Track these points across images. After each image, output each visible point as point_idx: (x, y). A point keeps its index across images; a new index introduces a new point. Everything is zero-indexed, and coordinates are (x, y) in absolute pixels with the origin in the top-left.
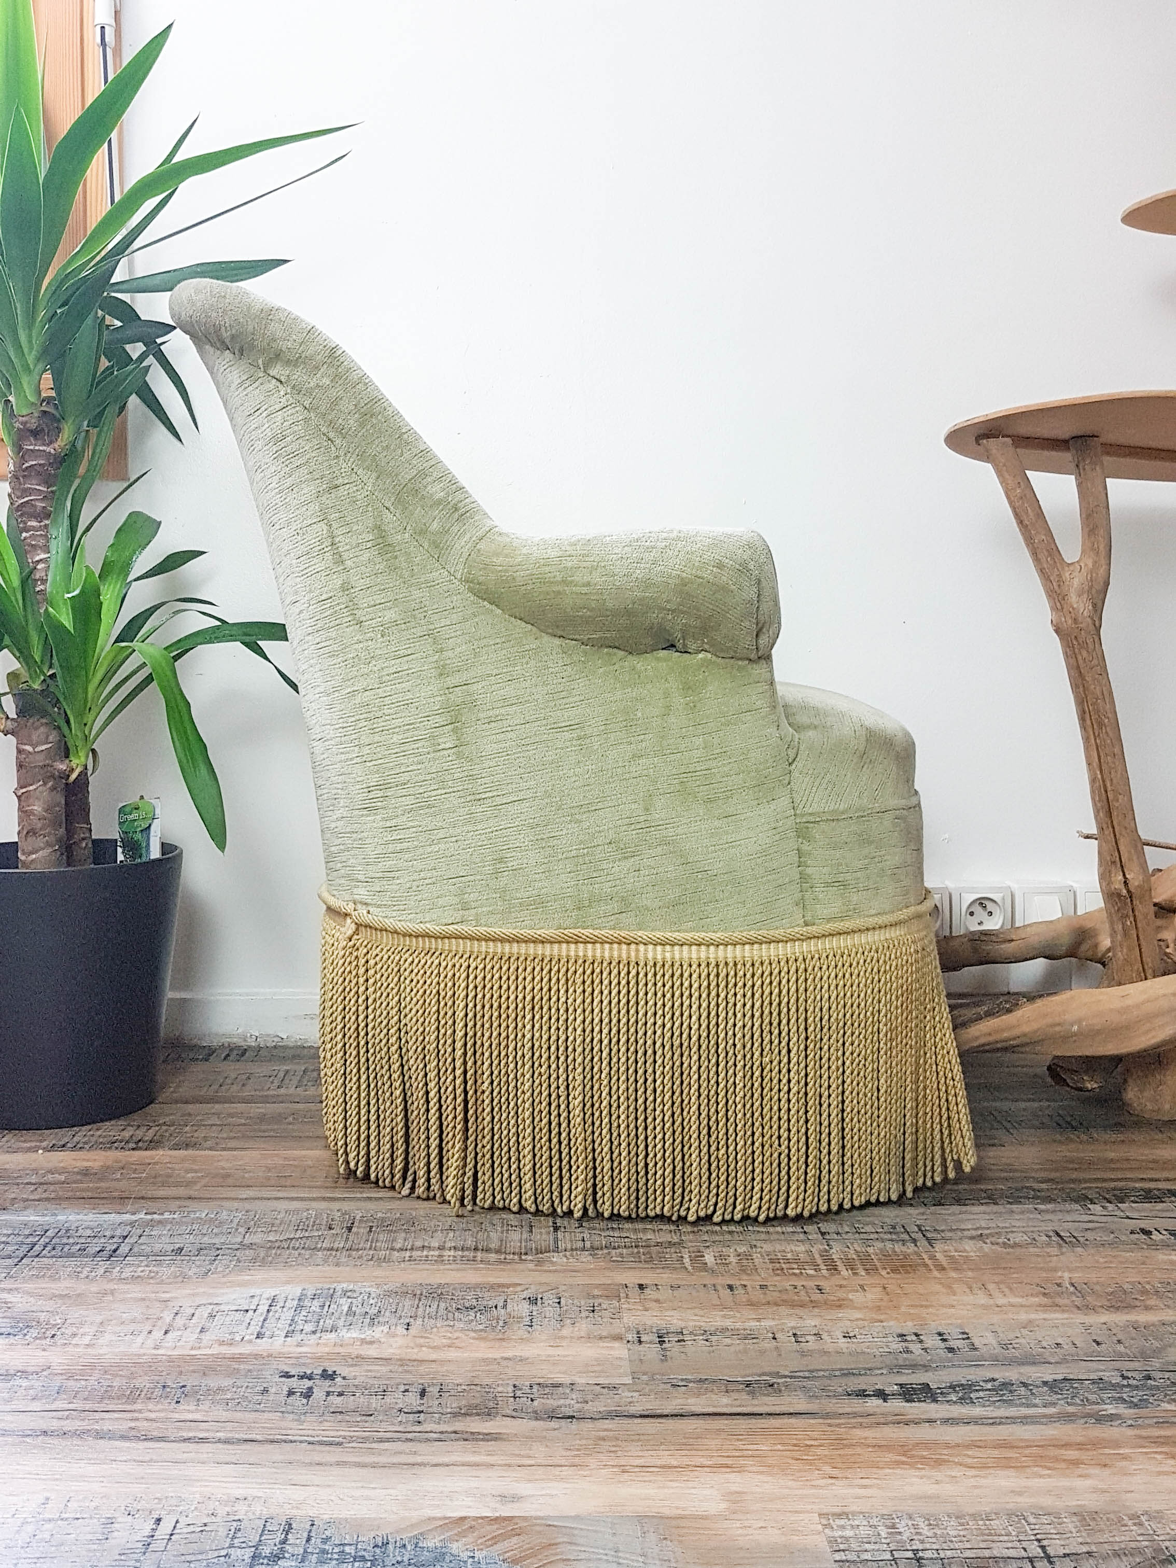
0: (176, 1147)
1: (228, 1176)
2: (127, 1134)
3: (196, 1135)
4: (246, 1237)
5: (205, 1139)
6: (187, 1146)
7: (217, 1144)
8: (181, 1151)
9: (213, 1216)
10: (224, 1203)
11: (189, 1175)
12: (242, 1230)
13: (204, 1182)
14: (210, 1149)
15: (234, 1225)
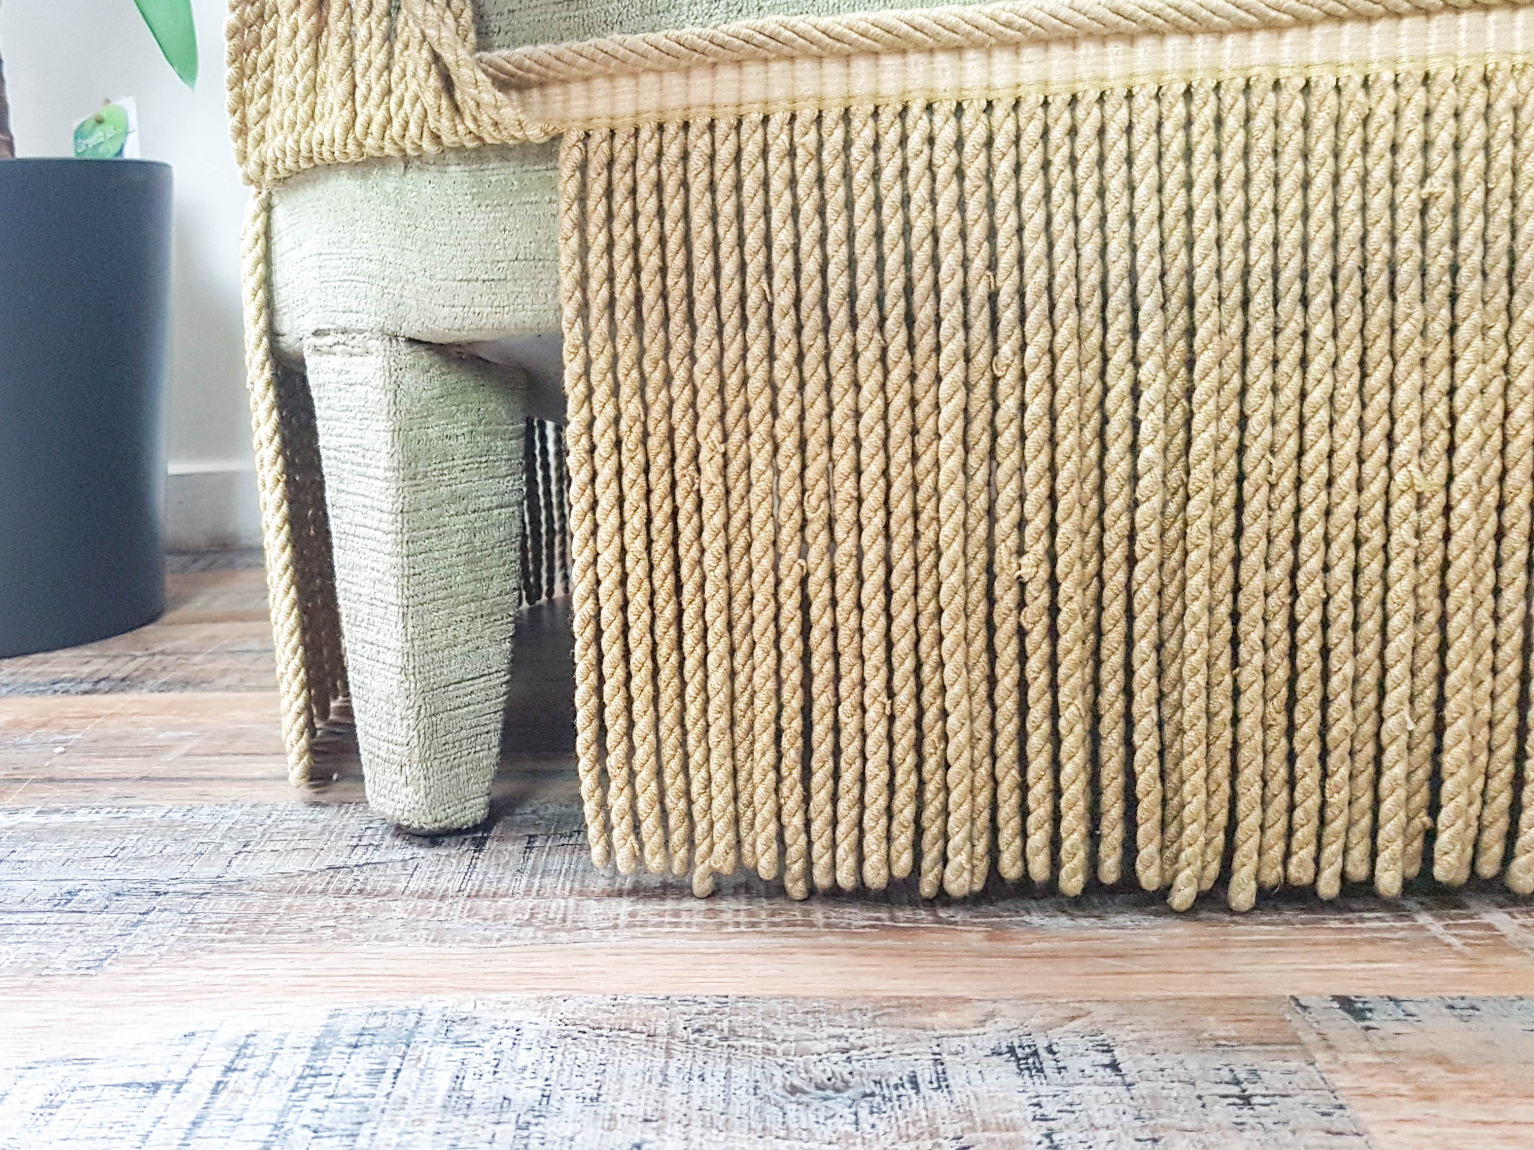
0: (166, 687)
1: (241, 734)
2: (86, 670)
3: (209, 666)
4: (235, 863)
5: (224, 672)
6: (185, 684)
7: (242, 680)
8: (171, 694)
9: (177, 816)
10: (214, 789)
11: (162, 736)
12: (230, 847)
13: (187, 747)
14: (228, 688)
15: (216, 836)
